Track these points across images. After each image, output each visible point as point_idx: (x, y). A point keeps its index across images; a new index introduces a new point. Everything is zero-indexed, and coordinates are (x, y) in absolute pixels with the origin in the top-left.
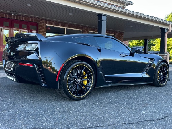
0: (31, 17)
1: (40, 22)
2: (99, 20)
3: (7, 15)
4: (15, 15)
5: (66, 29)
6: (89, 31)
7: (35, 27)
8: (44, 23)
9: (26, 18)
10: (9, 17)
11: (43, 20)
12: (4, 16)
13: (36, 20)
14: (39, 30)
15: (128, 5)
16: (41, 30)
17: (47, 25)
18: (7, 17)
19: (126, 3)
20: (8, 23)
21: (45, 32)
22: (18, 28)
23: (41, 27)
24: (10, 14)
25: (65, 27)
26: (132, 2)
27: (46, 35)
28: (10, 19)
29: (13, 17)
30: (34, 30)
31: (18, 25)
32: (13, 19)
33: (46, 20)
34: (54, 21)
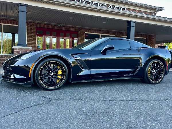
0: (73, 27)
1: (80, 31)
2: (128, 26)
3: (55, 27)
4: (60, 26)
5: (101, 35)
6: (122, 36)
7: (76, 35)
8: (83, 31)
9: (69, 28)
10: (56, 28)
11: (82, 29)
12: (52, 27)
13: (76, 29)
14: (79, 37)
15: (159, 10)
16: (80, 37)
17: (86, 33)
18: (55, 28)
19: (157, 9)
20: (55, 33)
21: (84, 38)
22: (63, 36)
23: (81, 34)
24: (57, 26)
25: (100, 33)
26: (163, 8)
27: (84, 41)
28: (57, 29)
29: (59, 28)
30: (76, 38)
31: (63, 34)
32: (59, 29)
33: (84, 29)
34: (91, 30)
